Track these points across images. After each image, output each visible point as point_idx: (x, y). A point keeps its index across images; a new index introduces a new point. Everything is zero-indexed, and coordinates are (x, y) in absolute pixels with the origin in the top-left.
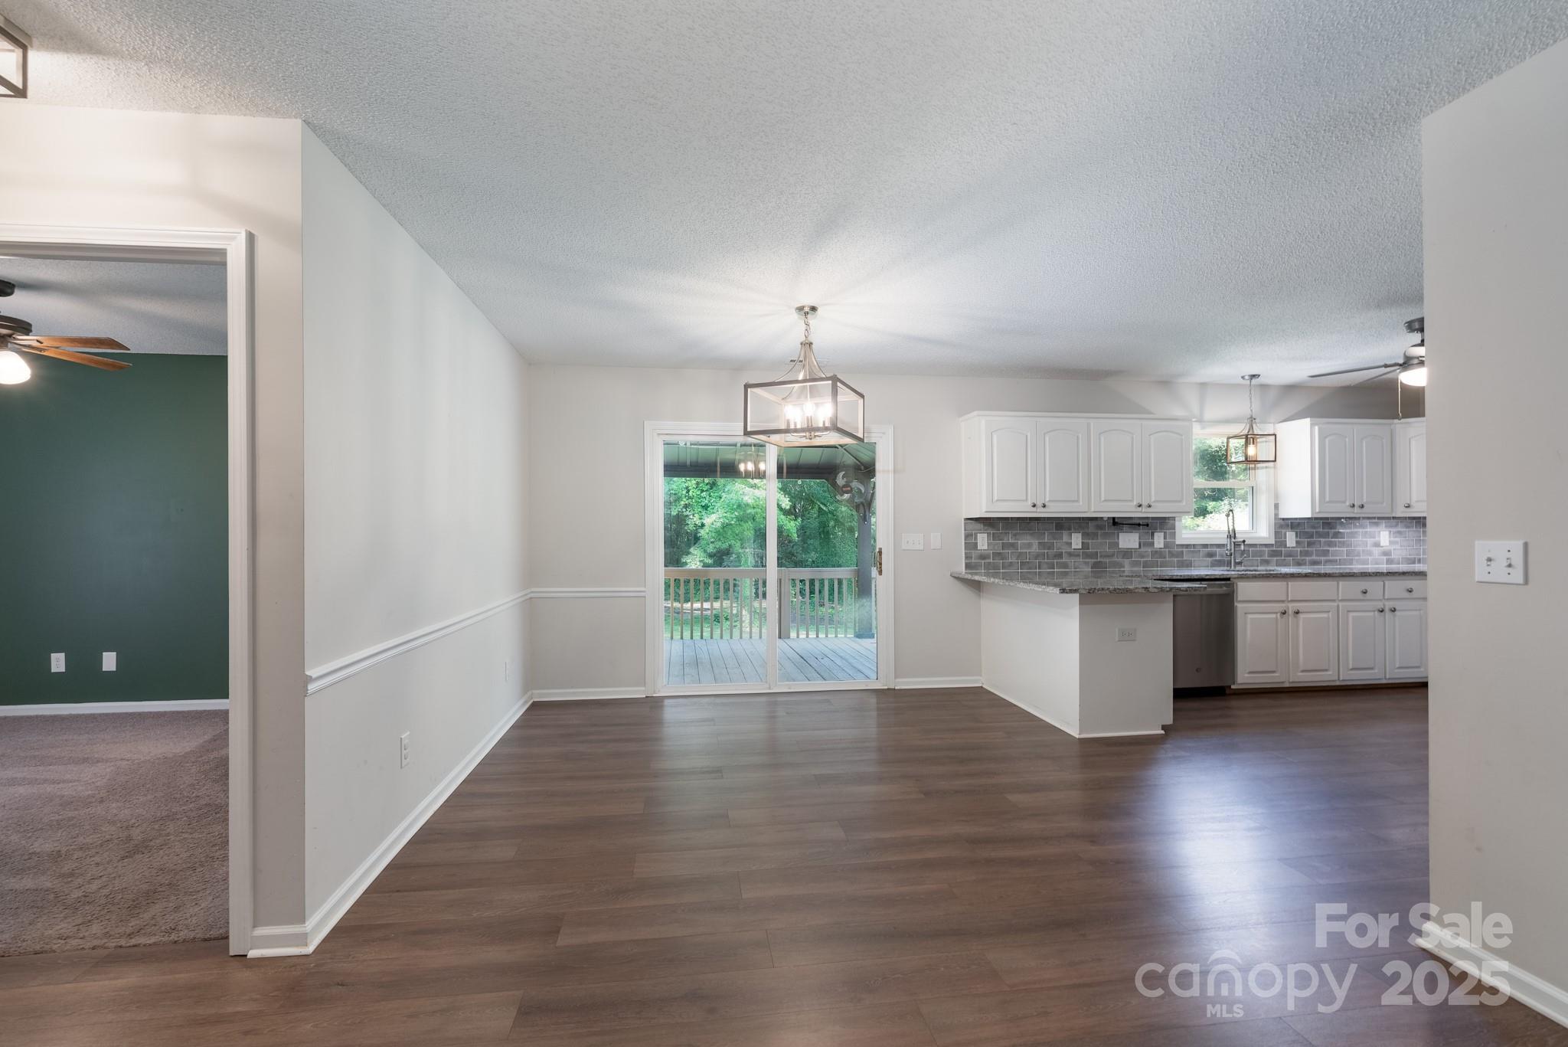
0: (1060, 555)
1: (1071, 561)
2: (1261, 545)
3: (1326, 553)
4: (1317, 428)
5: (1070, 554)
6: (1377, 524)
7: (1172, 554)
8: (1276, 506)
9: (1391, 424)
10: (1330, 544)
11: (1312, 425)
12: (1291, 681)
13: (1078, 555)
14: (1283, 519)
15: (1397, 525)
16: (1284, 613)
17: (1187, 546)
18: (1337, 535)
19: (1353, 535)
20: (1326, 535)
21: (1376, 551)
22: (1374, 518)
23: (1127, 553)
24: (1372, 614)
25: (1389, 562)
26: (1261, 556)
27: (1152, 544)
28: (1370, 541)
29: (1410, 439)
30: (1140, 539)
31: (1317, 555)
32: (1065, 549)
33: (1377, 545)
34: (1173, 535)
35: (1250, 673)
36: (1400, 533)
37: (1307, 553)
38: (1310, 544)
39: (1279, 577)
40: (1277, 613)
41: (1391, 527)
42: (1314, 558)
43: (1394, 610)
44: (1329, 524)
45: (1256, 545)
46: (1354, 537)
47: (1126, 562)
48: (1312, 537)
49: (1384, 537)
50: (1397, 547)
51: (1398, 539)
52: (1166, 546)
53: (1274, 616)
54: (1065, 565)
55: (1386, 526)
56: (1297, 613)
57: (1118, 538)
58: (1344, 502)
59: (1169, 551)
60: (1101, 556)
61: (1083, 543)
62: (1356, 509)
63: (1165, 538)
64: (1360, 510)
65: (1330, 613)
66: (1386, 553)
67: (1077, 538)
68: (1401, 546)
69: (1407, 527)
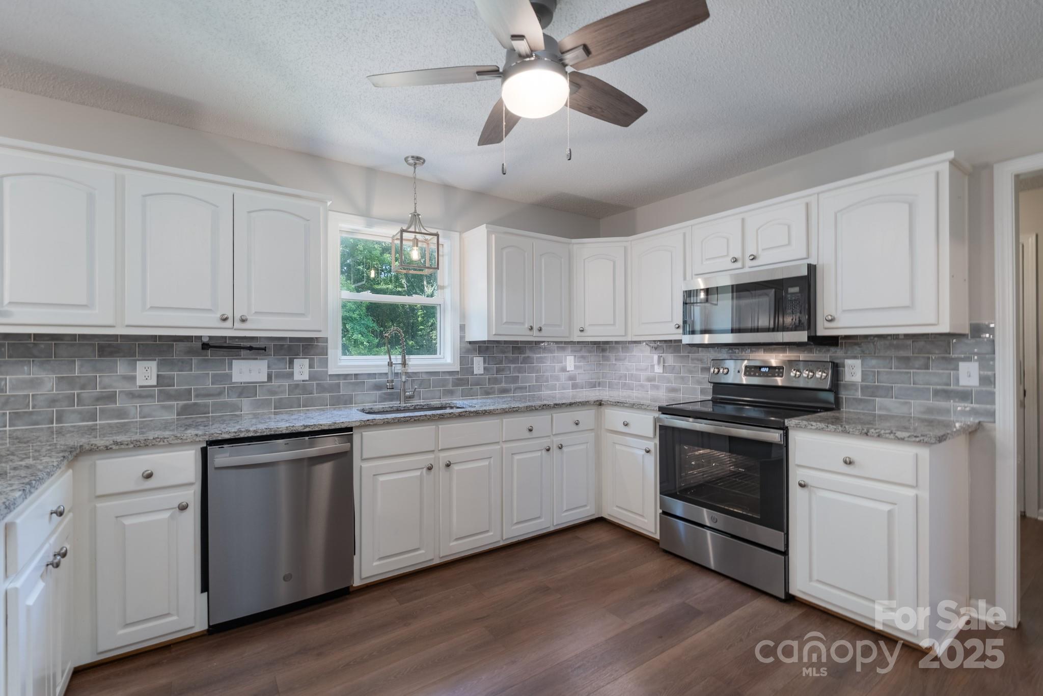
0: (111, 397)
1: (134, 408)
2: (444, 372)
3: (515, 380)
4: (493, 236)
5: (132, 395)
6: (563, 349)
7: (322, 388)
8: (462, 328)
9: (569, 244)
10: (520, 370)
11: (489, 233)
12: (441, 556)
13: (151, 396)
14: (470, 343)
15: (581, 350)
16: (430, 469)
17: (346, 376)
18: (527, 360)
19: (541, 360)
20: (514, 361)
21: (563, 376)
22: (561, 342)
23: (247, 390)
24: (539, 454)
25: (575, 386)
26: (443, 386)
27: (291, 375)
28: (558, 366)
29: (584, 260)
30: (269, 367)
31: (506, 383)
32: (120, 387)
33: (564, 370)
34: (325, 363)
35: (381, 559)
36: (583, 357)
37: (496, 381)
38: (499, 371)
39: (423, 420)
40: (423, 468)
41: (576, 351)
42: (503, 385)
43: (561, 447)
44: (519, 348)
45: (439, 372)
46: (544, 363)
47: (246, 404)
48: (501, 363)
49: (570, 362)
50: (581, 371)
51: (582, 364)
52: (312, 377)
53: (418, 473)
54: (121, 413)
55: (571, 351)
56: (448, 465)
57: (230, 368)
58: (523, 324)
59: (317, 384)
60: (197, 396)
61: (158, 376)
62: (535, 332)
63: (311, 366)
64: (538, 334)
65: (492, 459)
66: (572, 378)
67: (146, 369)
68: (584, 371)
69: (590, 352)
